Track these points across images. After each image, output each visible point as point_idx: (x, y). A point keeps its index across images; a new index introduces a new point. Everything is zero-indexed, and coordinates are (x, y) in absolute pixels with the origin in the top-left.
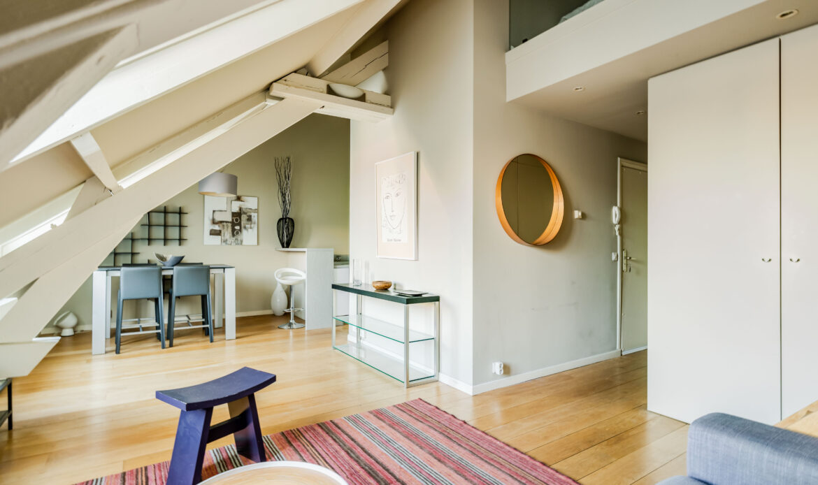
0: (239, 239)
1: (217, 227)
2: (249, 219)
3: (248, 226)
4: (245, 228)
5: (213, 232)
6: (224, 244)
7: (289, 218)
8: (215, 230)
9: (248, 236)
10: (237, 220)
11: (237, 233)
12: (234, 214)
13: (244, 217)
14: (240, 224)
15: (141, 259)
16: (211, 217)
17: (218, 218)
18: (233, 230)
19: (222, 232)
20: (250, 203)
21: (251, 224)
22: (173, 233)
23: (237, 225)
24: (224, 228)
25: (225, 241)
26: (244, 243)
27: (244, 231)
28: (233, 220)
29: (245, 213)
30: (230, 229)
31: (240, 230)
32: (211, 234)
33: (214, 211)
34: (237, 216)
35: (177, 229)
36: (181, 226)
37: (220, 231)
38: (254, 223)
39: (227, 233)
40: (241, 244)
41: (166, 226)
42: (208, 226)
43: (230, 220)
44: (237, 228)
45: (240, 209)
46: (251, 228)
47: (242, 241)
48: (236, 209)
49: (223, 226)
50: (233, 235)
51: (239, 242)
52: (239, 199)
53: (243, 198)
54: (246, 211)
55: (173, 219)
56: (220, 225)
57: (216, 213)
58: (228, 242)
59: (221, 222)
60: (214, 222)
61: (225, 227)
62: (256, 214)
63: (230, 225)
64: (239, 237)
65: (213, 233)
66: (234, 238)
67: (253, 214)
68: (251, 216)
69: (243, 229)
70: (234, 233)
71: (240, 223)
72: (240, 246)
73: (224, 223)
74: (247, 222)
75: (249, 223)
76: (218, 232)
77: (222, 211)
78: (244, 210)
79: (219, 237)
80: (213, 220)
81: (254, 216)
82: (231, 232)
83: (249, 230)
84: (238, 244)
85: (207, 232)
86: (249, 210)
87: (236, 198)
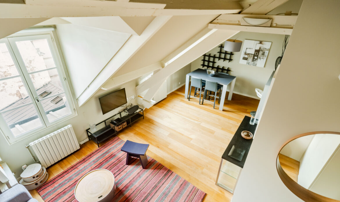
1: (246, 56)
2: (263, 54)
3: (261, 57)
6: (248, 64)
8: (245, 58)
9: (260, 62)
11: (255, 60)
12: (256, 51)
13: (261, 53)
14: (257, 56)
15: (216, 65)
16: (245, 52)
17: (248, 52)
18: (254, 58)
20: (267, 45)
21: (264, 56)
22: (228, 57)
23: (256, 56)
25: (248, 63)
26: (257, 65)
27: (259, 60)
28: (255, 53)
29: (262, 51)
31: (257, 59)
33: (247, 48)
34: (257, 51)
35: (229, 55)
36: (231, 54)
37: (247, 58)
38: (265, 56)
39: (250, 60)
40: (256, 66)
41: (226, 53)
42: (243, 55)
43: (253, 53)
44: (256, 57)
45: (260, 48)
46: (263, 58)
47: (256, 64)
48: (258, 48)
50: (253, 61)
51: (255, 64)
52: (261, 42)
53: (263, 43)
56: (248, 55)
57: (248, 49)
58: (250, 64)
59: (249, 54)
60: (246, 54)
61: (250, 56)
62: (268, 52)
63: (253, 56)
64: (255, 62)
65: (245, 59)
66: (253, 62)
67: (266, 51)
68: (264, 53)
70: (254, 60)
71: (258, 55)
72: (255, 66)
73: (250, 55)
74: (262, 55)
75: (263, 56)
76: (246, 59)
77: (250, 48)
78: (262, 49)
79: (246, 61)
80: (246, 52)
81: (266, 53)
82: (252, 59)
83: (262, 59)
84: (254, 65)
85: (242, 58)
86: (265, 49)
87: (259, 42)
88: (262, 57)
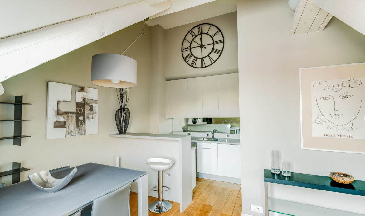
0: (83, 130)
1: (61, 119)
2: (91, 109)
3: (90, 116)
4: (88, 118)
5: (57, 124)
6: (69, 136)
7: (126, 108)
8: (59, 123)
9: (91, 125)
10: (81, 111)
11: (81, 124)
12: (78, 104)
13: (87, 108)
14: (83, 115)
16: (56, 108)
17: (63, 109)
18: (78, 120)
19: (67, 123)
20: (92, 94)
21: (93, 114)
23: (81, 115)
24: (68, 119)
25: (70, 133)
26: (87, 133)
27: (87, 121)
28: (77, 110)
29: (88, 104)
30: (74, 120)
31: (84, 121)
32: (55, 127)
33: (59, 102)
34: (81, 106)
37: (65, 123)
38: (96, 113)
39: (72, 124)
40: (85, 134)
42: (52, 118)
43: (74, 110)
44: (81, 118)
45: (84, 99)
46: (93, 118)
47: (85, 131)
48: (79, 100)
49: (68, 117)
50: (78, 126)
51: (83, 133)
52: (82, 89)
53: (86, 89)
54: (89, 102)
56: (66, 116)
57: (61, 103)
58: (72, 134)
59: (66, 113)
60: (58, 113)
61: (70, 118)
62: (97, 105)
63: (74, 115)
64: (83, 128)
65: (59, 125)
66: (78, 129)
67: (94, 105)
68: (92, 107)
69: (86, 119)
71: (84, 112)
72: (83, 136)
73: (70, 115)
74: (90, 112)
75: (92, 113)
76: (63, 124)
77: (67, 101)
78: (87, 101)
79: (64, 129)
80: (58, 110)
81: (95, 107)
82: (75, 123)
83: (92, 119)
84: (82, 135)
85: (50, 124)
86: (91, 101)
87: (80, 89)
88: (91, 116)
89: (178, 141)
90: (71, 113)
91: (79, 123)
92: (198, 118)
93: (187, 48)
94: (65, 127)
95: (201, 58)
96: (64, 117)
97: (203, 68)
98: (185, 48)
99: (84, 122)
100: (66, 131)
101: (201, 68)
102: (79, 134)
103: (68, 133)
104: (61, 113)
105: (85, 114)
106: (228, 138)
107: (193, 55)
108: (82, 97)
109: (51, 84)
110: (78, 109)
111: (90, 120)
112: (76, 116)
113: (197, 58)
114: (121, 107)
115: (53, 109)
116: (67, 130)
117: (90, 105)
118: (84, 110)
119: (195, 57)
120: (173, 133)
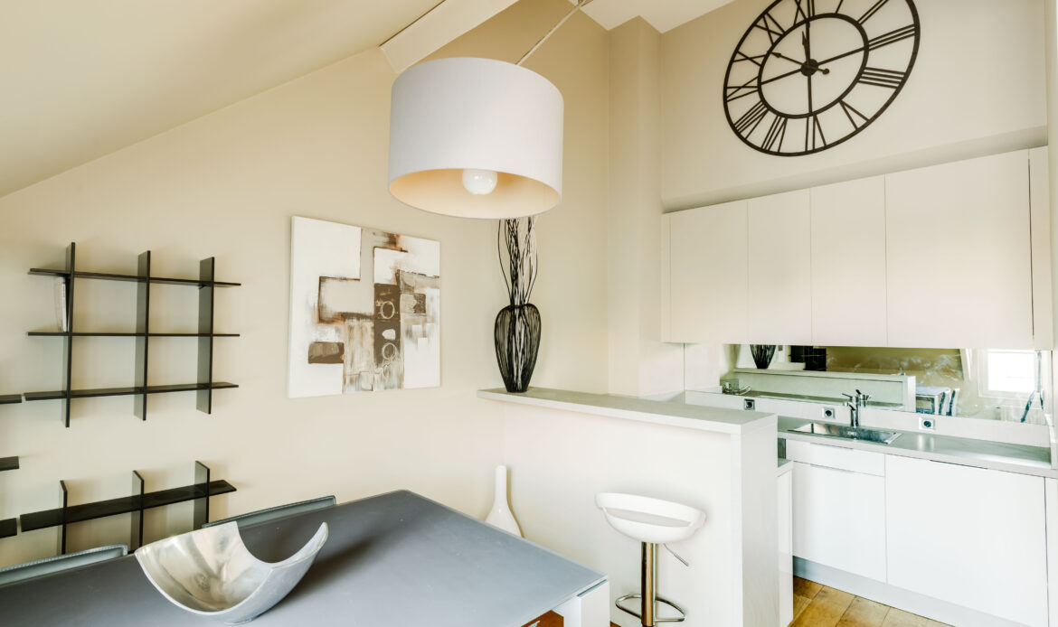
0: (394, 372)
1: (331, 335)
2: (420, 307)
3: (417, 328)
4: (409, 333)
5: (319, 352)
6: (351, 389)
7: (529, 305)
8: (326, 346)
9: (418, 360)
10: (387, 310)
11: (390, 352)
12: (380, 291)
13: (407, 301)
14: (395, 324)
16: (314, 300)
17: (334, 307)
18: (379, 341)
19: (347, 350)
20: (422, 258)
21: (425, 321)
22: (178, 361)
23: (388, 325)
24: (350, 338)
25: (353, 380)
26: (407, 383)
27: (407, 346)
28: (377, 309)
29: (409, 289)
30: (369, 341)
31: (397, 342)
32: (312, 360)
33: (322, 279)
34: (389, 294)
35: (193, 346)
36: (207, 334)
37: (341, 347)
38: (433, 320)
39: (361, 354)
40: (400, 386)
41: (144, 333)
42: (305, 332)
43: (370, 310)
44: (389, 334)
45: (397, 275)
46: (424, 336)
47: (401, 378)
48: (386, 277)
49: (351, 328)
50: (379, 359)
51: (395, 381)
52: (392, 241)
53: (402, 242)
54: (413, 284)
55: (178, 306)
56: (343, 326)
57: (328, 285)
58: (364, 384)
59: (345, 316)
60: (322, 317)
61: (356, 332)
62: (436, 293)
63: (369, 325)
64: (393, 364)
65: (325, 355)
66: (381, 369)
67: (429, 292)
68: (422, 298)
69: (404, 339)
70: (381, 352)
71: (398, 316)
72: (396, 390)
73: (354, 322)
74: (416, 317)
75: (421, 318)
76: (335, 351)
77: (345, 279)
78: (406, 279)
79: (339, 367)
80: (320, 308)
81: (432, 299)
82: (372, 349)
83: (421, 340)
84: (392, 388)
85: (300, 353)
86: (420, 279)
87: (386, 239)
88: (420, 326)
89: (727, 435)
90: (360, 316)
91: (384, 350)
92: (774, 347)
93: (744, 86)
94: (342, 362)
95: (807, 116)
96: (338, 330)
97: (814, 151)
98: (739, 88)
99: (399, 349)
100: (344, 375)
101: (807, 153)
102: (382, 386)
103: (351, 381)
104: (330, 316)
105: (402, 321)
106: (928, 430)
107: (770, 109)
108: (393, 265)
109: (299, 223)
110: (381, 303)
111: (416, 342)
112: (375, 329)
113: (788, 117)
114: (512, 300)
115: (307, 302)
116: (348, 371)
117: (416, 291)
118: (398, 308)
119: (779, 114)
120: (689, 400)
